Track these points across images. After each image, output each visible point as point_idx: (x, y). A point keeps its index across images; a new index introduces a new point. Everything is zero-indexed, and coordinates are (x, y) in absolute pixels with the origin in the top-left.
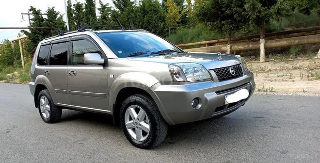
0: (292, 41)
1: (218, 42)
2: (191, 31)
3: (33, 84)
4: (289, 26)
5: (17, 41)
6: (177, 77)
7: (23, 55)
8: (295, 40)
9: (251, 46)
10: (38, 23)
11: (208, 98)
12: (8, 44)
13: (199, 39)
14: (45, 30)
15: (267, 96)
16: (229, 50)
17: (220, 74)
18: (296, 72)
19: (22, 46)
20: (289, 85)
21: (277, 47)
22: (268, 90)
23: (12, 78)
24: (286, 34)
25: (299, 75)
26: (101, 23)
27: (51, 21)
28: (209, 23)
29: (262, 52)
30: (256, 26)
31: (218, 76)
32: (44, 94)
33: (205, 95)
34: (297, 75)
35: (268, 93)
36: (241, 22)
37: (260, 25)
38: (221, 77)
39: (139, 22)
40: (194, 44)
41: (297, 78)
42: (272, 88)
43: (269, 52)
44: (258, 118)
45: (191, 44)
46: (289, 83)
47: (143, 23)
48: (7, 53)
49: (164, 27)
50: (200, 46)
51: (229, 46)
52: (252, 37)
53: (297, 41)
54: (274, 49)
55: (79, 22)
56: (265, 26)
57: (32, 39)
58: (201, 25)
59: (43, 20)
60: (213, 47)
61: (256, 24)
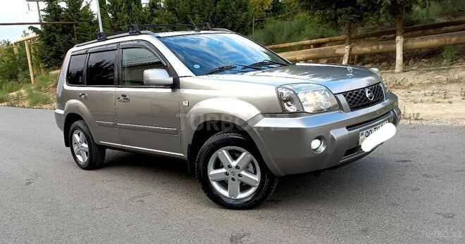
0: (448, 39)
1: (330, 41)
2: (288, 25)
3: (62, 112)
4: (441, 15)
5: (21, 43)
6: (289, 106)
7: (32, 64)
8: (452, 36)
9: (381, 47)
10: (54, 15)
11: (336, 137)
12: (9, 48)
13: (300, 37)
14: (65, 26)
15: (411, 126)
16: (348, 53)
17: (353, 99)
18: (453, 87)
19: (30, 50)
20: (444, 109)
21: (423, 48)
22: (412, 118)
23: (18, 99)
24: (436, 28)
25: (458, 93)
26: (149, 14)
27: (73, 12)
28: (318, 12)
29: (399, 57)
30: (390, 17)
31: (350, 102)
32: (77, 128)
33: (332, 133)
34: (457, 93)
35: (412, 122)
36: (367, 11)
37: (397, 14)
38: (354, 104)
39: (209, 12)
40: (293, 44)
41: (455, 98)
42: (418, 114)
43: (410, 56)
44: (401, 161)
45: (287, 45)
46: (443, 105)
47: (215, 13)
48: (8, 62)
49: (246, 20)
50: (301, 47)
51: (348, 47)
52: (384, 33)
53: (454, 39)
54: (417, 51)
55: (115, 13)
56: (405, 16)
57: (45, 40)
58: (303, 15)
59: (60, 10)
60: (322, 48)
61: (391, 13)
